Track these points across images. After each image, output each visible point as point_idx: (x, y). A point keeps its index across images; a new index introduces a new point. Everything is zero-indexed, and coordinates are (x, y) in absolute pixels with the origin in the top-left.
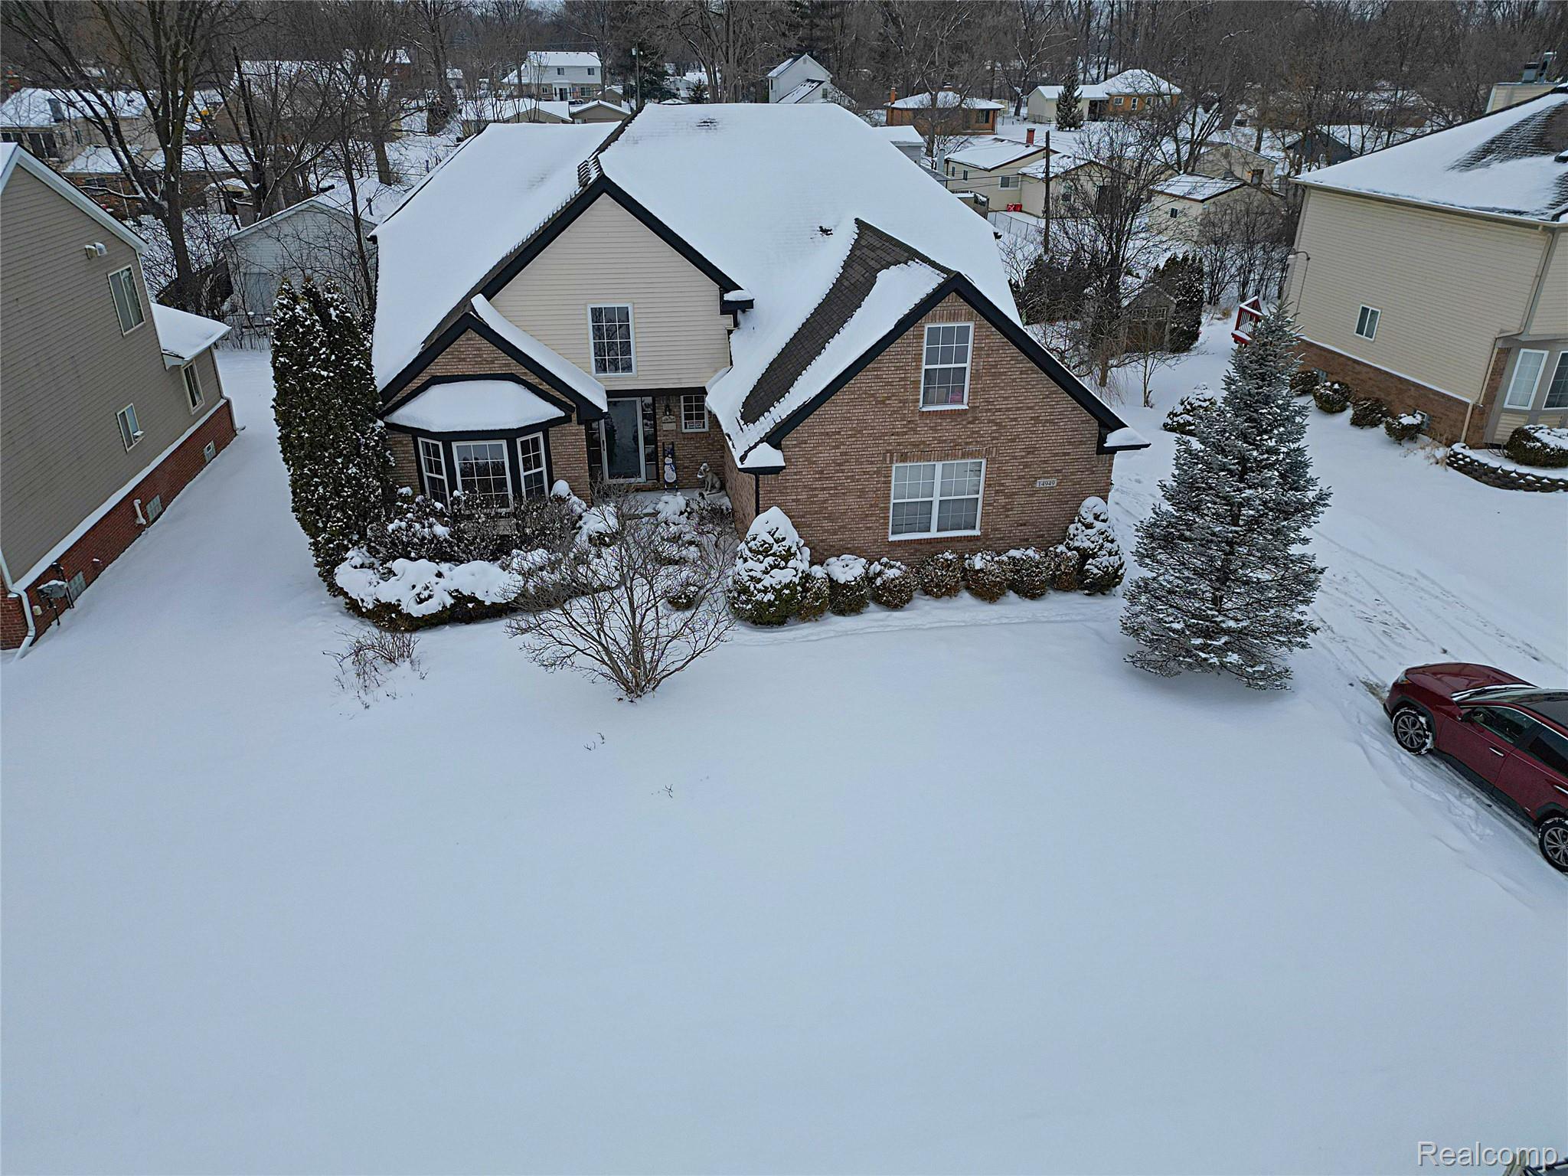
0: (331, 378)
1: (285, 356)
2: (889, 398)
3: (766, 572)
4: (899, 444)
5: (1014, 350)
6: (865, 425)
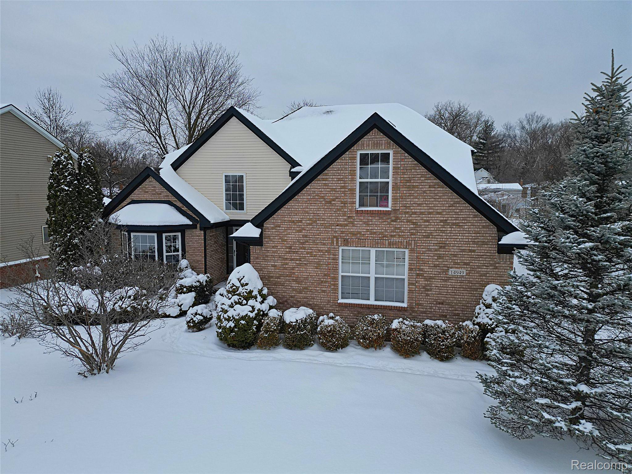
2: (334, 200)
4: (342, 232)
6: (318, 217)
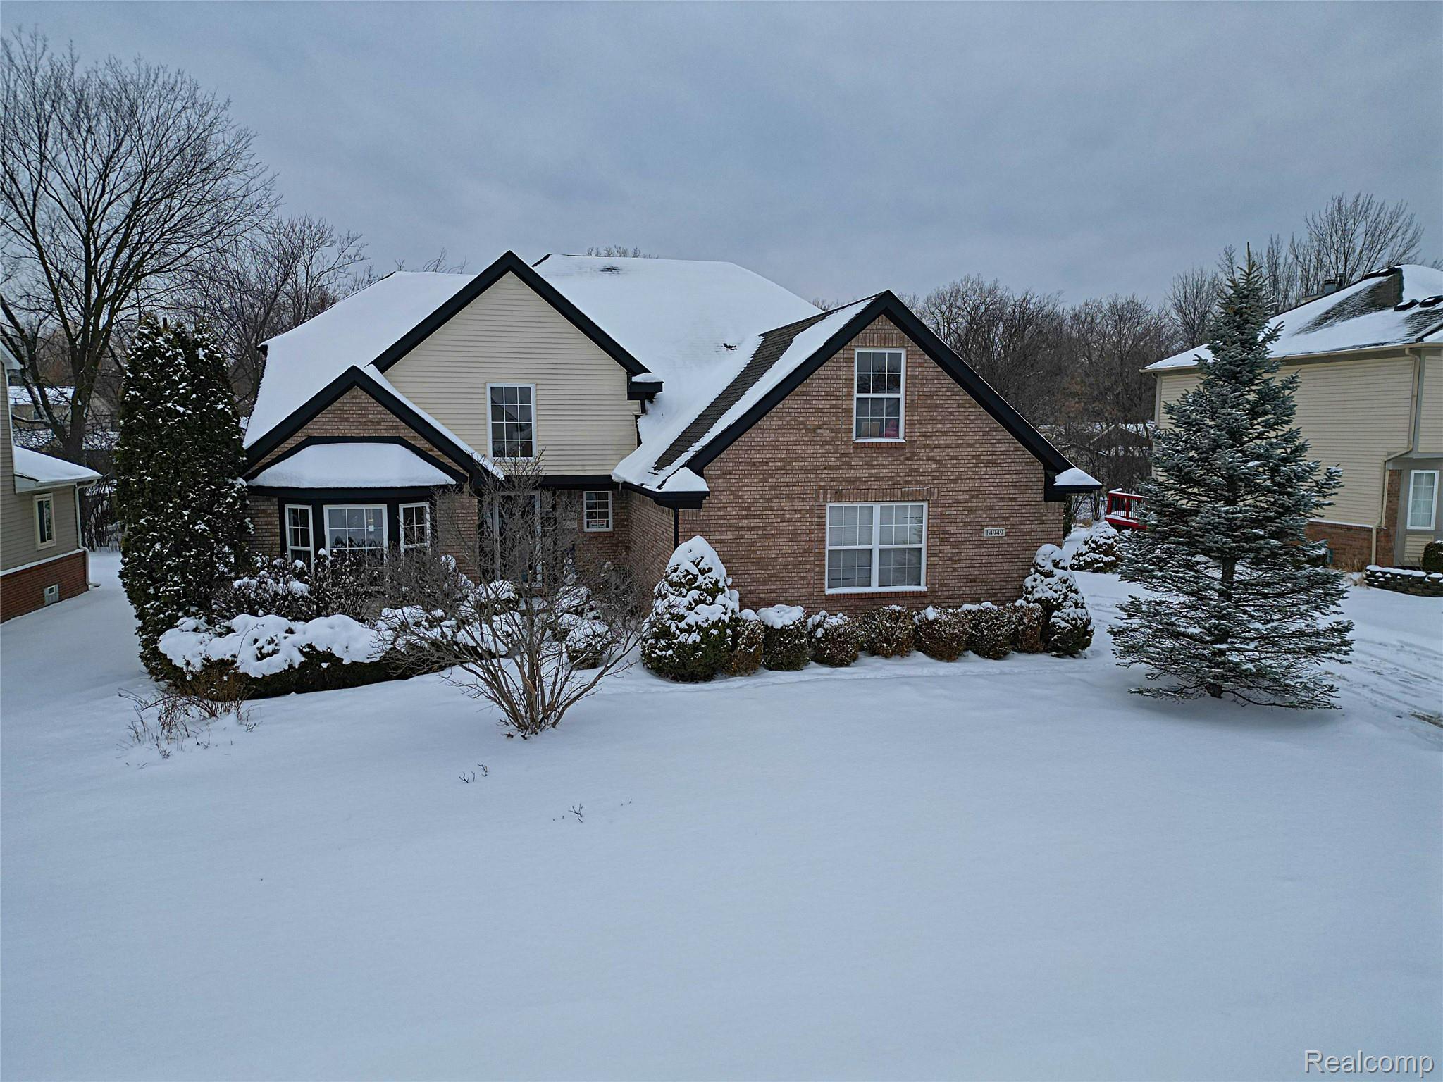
0: (189, 416)
1: (137, 390)
2: (820, 427)
3: (690, 608)
4: (833, 480)
5: (950, 381)
6: (794, 456)
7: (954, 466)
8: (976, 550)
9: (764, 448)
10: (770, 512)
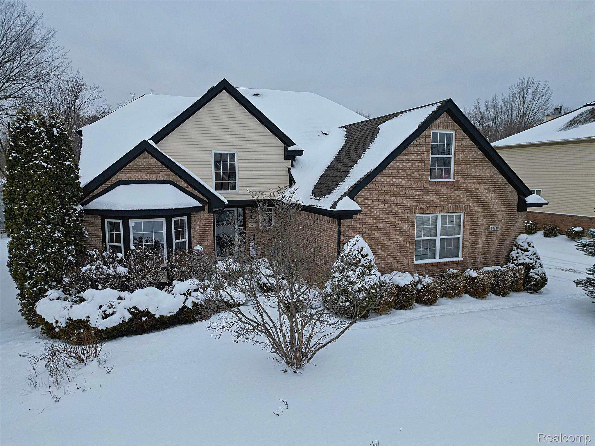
0: (50, 168)
1: (17, 153)
2: (413, 173)
3: (358, 278)
4: (419, 202)
5: (475, 148)
6: (400, 189)
7: (477, 193)
8: (486, 238)
9: (386, 185)
10: (388, 220)
